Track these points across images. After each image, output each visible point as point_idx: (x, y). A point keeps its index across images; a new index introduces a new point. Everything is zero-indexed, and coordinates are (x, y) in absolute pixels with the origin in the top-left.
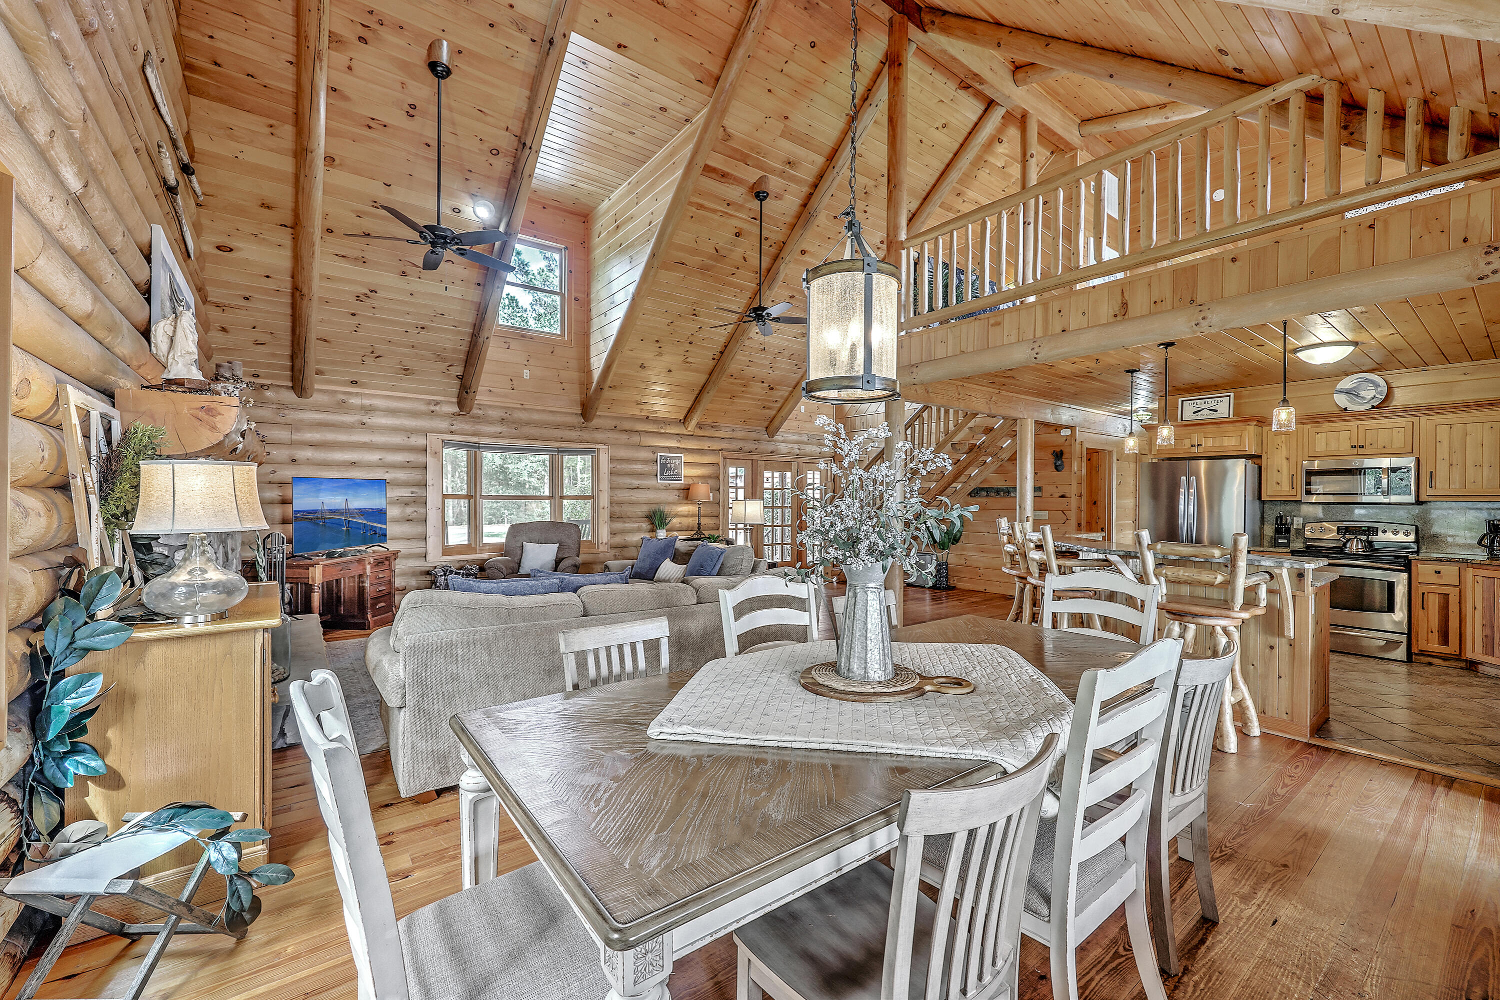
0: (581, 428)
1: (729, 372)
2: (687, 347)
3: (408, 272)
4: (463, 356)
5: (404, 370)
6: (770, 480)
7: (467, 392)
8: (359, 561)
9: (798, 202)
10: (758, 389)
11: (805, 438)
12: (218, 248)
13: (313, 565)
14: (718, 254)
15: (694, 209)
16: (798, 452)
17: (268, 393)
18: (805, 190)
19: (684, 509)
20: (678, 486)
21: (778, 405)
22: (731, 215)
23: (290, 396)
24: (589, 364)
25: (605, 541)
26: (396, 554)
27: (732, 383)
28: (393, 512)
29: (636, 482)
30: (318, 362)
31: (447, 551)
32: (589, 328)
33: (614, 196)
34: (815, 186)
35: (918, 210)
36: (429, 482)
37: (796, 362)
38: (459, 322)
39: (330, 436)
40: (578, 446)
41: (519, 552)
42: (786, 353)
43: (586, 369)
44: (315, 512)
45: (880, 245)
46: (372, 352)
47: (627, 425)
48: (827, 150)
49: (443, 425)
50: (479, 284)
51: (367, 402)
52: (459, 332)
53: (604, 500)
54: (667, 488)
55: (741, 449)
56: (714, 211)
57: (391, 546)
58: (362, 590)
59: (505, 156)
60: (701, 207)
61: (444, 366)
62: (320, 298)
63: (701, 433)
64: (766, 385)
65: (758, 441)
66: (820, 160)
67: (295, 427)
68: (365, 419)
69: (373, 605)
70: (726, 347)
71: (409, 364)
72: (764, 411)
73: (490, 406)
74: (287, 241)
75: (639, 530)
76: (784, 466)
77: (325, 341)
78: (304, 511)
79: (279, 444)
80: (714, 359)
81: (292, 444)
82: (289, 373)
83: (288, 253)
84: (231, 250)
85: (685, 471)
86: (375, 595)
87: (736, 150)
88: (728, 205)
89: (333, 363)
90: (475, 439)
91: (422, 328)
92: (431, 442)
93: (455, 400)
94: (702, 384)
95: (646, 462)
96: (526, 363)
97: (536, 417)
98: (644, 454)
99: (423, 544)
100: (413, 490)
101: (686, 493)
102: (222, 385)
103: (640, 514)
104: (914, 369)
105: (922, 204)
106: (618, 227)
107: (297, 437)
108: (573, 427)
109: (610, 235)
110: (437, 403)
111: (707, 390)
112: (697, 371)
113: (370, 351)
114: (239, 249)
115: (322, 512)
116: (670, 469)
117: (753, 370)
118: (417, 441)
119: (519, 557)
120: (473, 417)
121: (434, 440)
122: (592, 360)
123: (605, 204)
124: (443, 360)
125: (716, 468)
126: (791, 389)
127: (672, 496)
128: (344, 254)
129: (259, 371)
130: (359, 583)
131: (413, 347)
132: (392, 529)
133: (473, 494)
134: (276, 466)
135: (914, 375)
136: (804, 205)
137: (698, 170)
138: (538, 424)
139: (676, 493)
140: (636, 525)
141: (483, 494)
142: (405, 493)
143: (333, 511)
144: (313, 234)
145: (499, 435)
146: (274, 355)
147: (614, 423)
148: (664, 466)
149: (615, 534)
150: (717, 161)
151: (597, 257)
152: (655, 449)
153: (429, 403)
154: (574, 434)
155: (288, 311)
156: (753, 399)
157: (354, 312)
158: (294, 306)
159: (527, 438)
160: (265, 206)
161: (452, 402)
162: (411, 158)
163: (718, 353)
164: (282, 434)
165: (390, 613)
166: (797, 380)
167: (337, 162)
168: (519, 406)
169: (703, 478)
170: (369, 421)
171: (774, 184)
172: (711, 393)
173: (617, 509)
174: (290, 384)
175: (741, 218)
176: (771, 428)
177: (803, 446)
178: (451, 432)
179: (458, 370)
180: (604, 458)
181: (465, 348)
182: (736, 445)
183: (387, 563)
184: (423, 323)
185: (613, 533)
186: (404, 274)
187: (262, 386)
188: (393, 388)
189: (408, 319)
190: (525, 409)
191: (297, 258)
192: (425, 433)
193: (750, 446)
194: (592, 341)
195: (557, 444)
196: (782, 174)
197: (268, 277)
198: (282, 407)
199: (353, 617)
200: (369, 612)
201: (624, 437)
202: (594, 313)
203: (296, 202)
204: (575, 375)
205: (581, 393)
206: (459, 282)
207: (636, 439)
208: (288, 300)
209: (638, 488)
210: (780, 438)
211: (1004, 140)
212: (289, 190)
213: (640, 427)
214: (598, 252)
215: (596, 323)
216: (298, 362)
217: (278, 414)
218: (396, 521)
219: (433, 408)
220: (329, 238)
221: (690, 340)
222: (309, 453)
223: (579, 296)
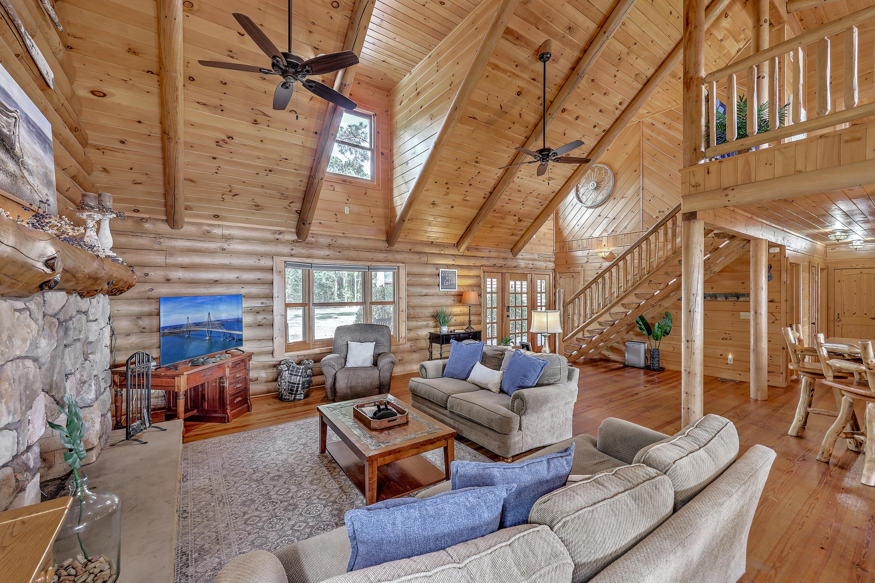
0: (386, 251)
1: (494, 209)
2: (467, 188)
3: (259, 120)
4: (301, 195)
5: (256, 206)
6: (513, 286)
7: (304, 224)
8: (219, 366)
9: (569, 65)
10: (511, 220)
11: (536, 257)
12: (93, 92)
13: (178, 376)
14: (502, 111)
15: (490, 69)
16: (531, 266)
17: (147, 226)
18: (576, 54)
19: (458, 309)
20: (453, 293)
21: (522, 233)
22: (517, 76)
23: (164, 228)
24: (392, 202)
25: (404, 335)
26: (250, 356)
27: (494, 217)
28: (247, 319)
29: (425, 291)
30: (187, 199)
31: (289, 348)
32: (392, 175)
33: (414, 71)
34: (585, 51)
35: (653, 76)
36: (275, 295)
37: (540, 201)
38: (300, 166)
39: (197, 260)
40: (384, 264)
41: (345, 350)
42: (535, 194)
43: (390, 206)
44: (181, 326)
45: (619, 106)
46: (230, 191)
47: (419, 249)
48: (600, 18)
49: (286, 249)
50: (316, 133)
51: (226, 232)
52: (298, 174)
53: (403, 306)
54: (446, 295)
55: (495, 265)
56: (505, 71)
57: (247, 347)
58: (222, 390)
59: (344, 10)
60: (496, 67)
61: (286, 203)
62: (185, 143)
63: (468, 253)
64: (517, 218)
65: (506, 259)
66: (593, 26)
67: (169, 252)
68: (225, 246)
69: (232, 401)
70: (495, 188)
71: (259, 200)
72: (512, 237)
73: (320, 235)
74: (155, 90)
75: (427, 326)
76: (523, 277)
77: (192, 181)
78: (170, 327)
79: (157, 266)
80: (484, 198)
81: (167, 266)
82: (163, 209)
83: (155, 99)
84: (105, 95)
85: (458, 282)
86: (233, 392)
87: (531, 13)
88: (517, 66)
89: (199, 200)
90: (309, 261)
91: (270, 171)
92: (276, 263)
93: (294, 230)
94: (473, 217)
95: (431, 275)
96: (347, 202)
97: (354, 243)
98: (430, 270)
99: (270, 343)
100: (264, 301)
101: (460, 298)
102: (88, 213)
103: (428, 315)
104: (729, 192)
105: (656, 71)
106: (418, 94)
107: (171, 260)
108: (380, 251)
109: (411, 101)
110: (281, 233)
111: (478, 221)
112: (471, 207)
113: (228, 190)
114: (113, 95)
115: (188, 325)
116: (448, 281)
117: (511, 207)
118: (266, 262)
119: (345, 353)
120: (308, 244)
121: (279, 262)
122: (395, 199)
123: (405, 80)
124: (286, 198)
125: (478, 279)
126: (532, 221)
127: (449, 301)
128: (204, 102)
129: (139, 207)
130: (220, 383)
131: (263, 187)
132: (246, 333)
133: (307, 302)
134: (154, 284)
135: (729, 198)
136: (573, 69)
137: (501, 30)
138: (356, 249)
139: (452, 298)
140: (425, 323)
141: (315, 302)
142: (256, 304)
143: (197, 324)
144: (176, 78)
145: (327, 257)
146: (150, 193)
147: (409, 247)
148: (444, 278)
149: (410, 330)
150: (515, 25)
151: (398, 121)
152: (437, 266)
153: (274, 232)
154: (381, 256)
155: (159, 154)
156: (506, 228)
157: (215, 156)
158: (164, 149)
159: (347, 259)
160: (131, 51)
161: (292, 232)
162: (262, 7)
163: (488, 193)
164: (159, 259)
165: (246, 405)
166: (538, 214)
167: (196, 7)
168: (342, 235)
169: (471, 287)
170: (228, 247)
171: (555, 47)
172: (481, 224)
173: (412, 311)
174: (164, 218)
175: (524, 79)
176: (515, 250)
177: (534, 262)
178: (292, 256)
179: (297, 206)
180: (403, 273)
181: (303, 188)
182: (492, 262)
183: (243, 364)
184: (271, 167)
185: (409, 330)
186: (255, 122)
187: (142, 219)
188: (246, 221)
189: (258, 163)
190: (346, 237)
191: (163, 103)
192: (272, 256)
193: (501, 262)
194: (395, 185)
195: (369, 264)
196: (562, 39)
197: (139, 122)
198: (158, 236)
199: (215, 412)
200: (228, 408)
201: (416, 257)
202: (396, 163)
203: (159, 48)
204: (380, 211)
205: (386, 225)
206: (299, 131)
207: (424, 259)
208: (159, 144)
209: (426, 295)
210: (520, 257)
211: (730, 15)
212: (153, 35)
213: (427, 250)
214: (399, 117)
215: (398, 171)
216: (170, 199)
217: (155, 242)
218: (250, 326)
219: (277, 236)
220: (190, 85)
221: (470, 183)
222: (180, 274)
223: (384, 151)
